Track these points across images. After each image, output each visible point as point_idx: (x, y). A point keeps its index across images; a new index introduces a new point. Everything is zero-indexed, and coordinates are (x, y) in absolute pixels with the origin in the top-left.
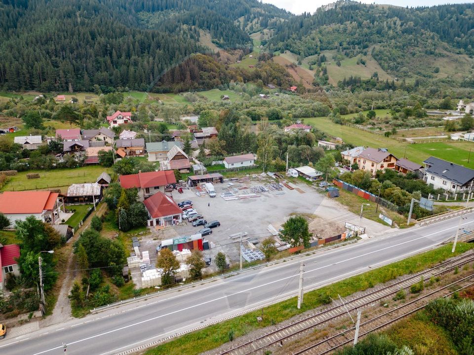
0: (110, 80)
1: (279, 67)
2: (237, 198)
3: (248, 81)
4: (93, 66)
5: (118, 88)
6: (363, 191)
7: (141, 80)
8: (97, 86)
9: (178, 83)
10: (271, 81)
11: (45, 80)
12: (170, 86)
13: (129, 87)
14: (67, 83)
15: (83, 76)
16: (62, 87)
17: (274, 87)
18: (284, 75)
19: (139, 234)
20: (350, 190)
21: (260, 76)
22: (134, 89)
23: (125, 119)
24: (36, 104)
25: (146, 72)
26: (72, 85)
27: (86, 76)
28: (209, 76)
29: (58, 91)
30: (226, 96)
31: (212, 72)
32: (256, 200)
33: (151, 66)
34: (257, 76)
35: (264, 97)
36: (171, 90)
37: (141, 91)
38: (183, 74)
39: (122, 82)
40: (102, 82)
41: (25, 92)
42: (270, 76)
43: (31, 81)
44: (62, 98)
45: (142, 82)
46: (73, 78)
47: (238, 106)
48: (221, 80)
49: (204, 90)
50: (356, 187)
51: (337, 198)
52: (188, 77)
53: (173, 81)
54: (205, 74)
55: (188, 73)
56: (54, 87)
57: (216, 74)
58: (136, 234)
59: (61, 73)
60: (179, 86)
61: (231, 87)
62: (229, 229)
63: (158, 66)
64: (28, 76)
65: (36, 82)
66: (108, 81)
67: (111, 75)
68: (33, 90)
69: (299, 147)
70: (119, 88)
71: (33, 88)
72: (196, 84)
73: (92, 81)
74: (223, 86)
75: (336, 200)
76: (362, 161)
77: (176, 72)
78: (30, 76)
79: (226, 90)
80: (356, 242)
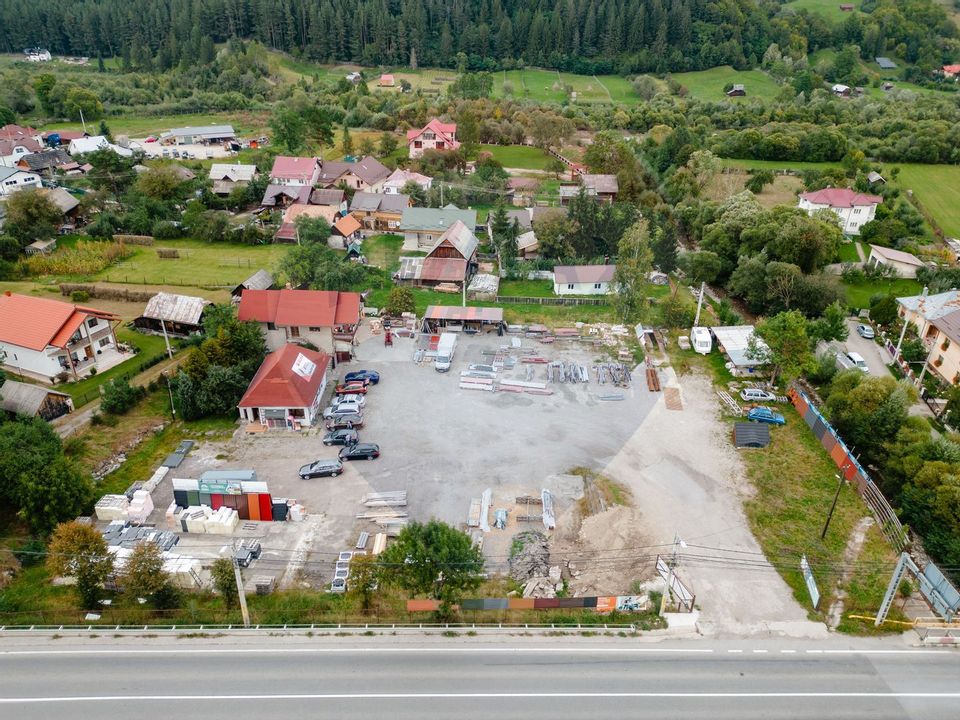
0: (491, 44)
1: (928, 8)
2: (490, 388)
3: (820, 48)
4: (464, 10)
5: (503, 60)
6: (845, 448)
7: (554, 43)
8: (462, 55)
9: (635, 51)
10: (890, 48)
11: (371, 40)
12: (614, 57)
13: (526, 59)
14: (408, 49)
15: (440, 34)
16: (399, 56)
17: (893, 65)
18: (937, 31)
19: (203, 435)
20: (813, 433)
21: (859, 33)
22: (535, 65)
23: (438, 139)
24: (334, 92)
25: (568, 24)
26: (416, 52)
27: (446, 35)
28: (713, 35)
29: (390, 65)
30: (738, 87)
31: (724, 24)
32: (531, 402)
33: (581, 9)
34: (853, 34)
35: (846, 93)
36: (615, 68)
37: (548, 68)
38: (651, 29)
39: (513, 47)
40: (473, 46)
41: (336, 64)
42: (889, 36)
43: (348, 42)
44: (388, 81)
45: (553, 48)
46: (420, 37)
47: (748, 117)
48: (744, 43)
49: (695, 68)
50: (833, 431)
51: (752, 450)
52: (662, 35)
53: (624, 47)
54: (705, 29)
55: (664, 26)
56: (385, 55)
57: (737, 29)
58: (199, 434)
59: (401, 27)
60: (634, 60)
61: (765, 62)
62: (389, 474)
63: (597, 9)
64: (343, 31)
65: (355, 45)
66: (487, 44)
67: (494, 31)
68: (349, 60)
69: (772, 263)
70: (507, 60)
71: (349, 57)
72: (677, 55)
73: (455, 44)
74: (744, 60)
75: (746, 456)
76: (940, 339)
77: (634, 26)
78: (347, 32)
79: (750, 69)
80: (633, 635)
